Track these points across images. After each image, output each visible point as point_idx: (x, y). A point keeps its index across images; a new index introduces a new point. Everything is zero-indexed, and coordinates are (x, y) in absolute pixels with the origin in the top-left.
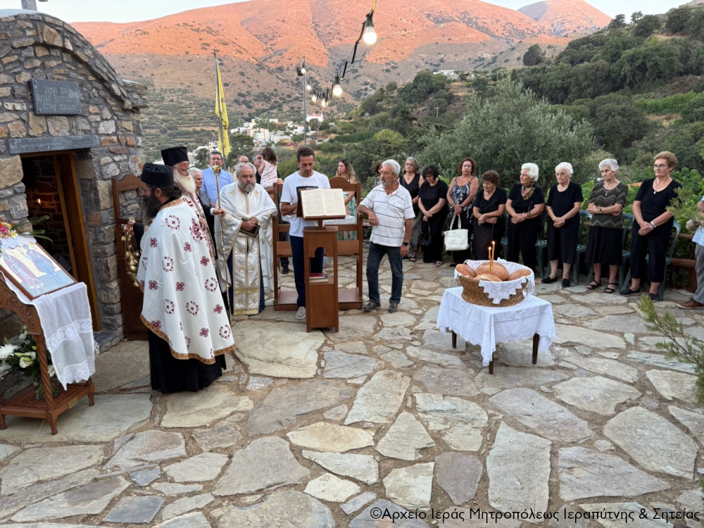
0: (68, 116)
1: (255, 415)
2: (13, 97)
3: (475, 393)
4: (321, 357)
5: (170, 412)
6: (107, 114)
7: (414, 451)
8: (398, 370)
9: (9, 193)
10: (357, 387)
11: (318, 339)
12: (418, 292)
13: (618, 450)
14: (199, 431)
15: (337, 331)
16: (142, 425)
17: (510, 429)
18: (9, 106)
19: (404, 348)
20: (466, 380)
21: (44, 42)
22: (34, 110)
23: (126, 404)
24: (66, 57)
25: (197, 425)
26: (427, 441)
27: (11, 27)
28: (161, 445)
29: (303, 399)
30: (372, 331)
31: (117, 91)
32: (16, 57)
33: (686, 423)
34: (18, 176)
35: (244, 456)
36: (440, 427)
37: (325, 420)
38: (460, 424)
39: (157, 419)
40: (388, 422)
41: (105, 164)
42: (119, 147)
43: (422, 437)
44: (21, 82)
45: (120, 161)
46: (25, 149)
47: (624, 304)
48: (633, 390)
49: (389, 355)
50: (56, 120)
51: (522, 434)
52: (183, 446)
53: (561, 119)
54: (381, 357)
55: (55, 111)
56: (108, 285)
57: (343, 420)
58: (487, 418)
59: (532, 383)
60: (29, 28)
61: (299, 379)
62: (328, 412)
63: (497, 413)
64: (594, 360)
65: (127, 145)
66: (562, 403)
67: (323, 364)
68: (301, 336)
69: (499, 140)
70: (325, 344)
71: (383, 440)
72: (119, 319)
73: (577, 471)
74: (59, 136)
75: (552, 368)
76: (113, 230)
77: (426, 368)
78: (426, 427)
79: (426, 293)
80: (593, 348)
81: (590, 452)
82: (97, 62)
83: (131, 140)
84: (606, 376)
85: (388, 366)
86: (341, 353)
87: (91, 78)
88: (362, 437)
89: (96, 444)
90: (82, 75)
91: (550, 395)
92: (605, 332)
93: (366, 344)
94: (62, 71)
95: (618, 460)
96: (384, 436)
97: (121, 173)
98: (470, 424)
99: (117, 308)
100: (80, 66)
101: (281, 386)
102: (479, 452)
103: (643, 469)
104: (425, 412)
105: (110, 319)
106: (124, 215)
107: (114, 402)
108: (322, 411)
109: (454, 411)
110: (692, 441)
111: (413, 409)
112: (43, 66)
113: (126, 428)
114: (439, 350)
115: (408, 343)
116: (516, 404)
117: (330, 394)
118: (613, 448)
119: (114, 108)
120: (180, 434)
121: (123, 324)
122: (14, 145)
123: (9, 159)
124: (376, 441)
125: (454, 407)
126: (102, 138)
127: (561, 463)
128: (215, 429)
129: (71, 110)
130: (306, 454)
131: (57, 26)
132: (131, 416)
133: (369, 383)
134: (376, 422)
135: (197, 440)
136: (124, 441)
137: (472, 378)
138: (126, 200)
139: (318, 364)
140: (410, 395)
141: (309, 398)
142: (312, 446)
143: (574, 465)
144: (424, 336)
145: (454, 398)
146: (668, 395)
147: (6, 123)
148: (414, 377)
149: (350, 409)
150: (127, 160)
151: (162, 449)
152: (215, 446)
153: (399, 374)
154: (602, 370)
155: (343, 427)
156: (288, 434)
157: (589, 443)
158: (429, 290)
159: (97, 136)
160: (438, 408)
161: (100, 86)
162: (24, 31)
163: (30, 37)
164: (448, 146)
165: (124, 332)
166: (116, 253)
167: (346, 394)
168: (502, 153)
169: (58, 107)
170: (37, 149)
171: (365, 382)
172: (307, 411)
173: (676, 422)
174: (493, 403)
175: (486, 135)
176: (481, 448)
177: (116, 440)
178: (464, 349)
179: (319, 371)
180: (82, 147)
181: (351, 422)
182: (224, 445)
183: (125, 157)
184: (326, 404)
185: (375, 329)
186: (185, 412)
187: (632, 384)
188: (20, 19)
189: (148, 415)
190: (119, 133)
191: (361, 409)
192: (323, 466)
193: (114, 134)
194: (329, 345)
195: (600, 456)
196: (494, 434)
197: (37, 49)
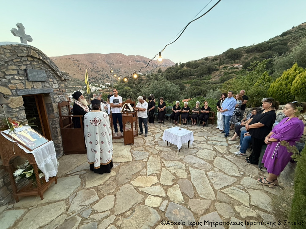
0: (41, 82)
1: (118, 177)
2: (18, 74)
3: (178, 159)
4: (132, 153)
5: (88, 181)
6: (55, 81)
7: (171, 181)
8: (155, 155)
9: (18, 110)
10: (146, 162)
11: (128, 148)
12: (151, 130)
13: (220, 171)
14: (100, 187)
15: (133, 144)
16: (78, 188)
17: (192, 168)
18: (17, 78)
19: (154, 147)
20: (174, 155)
21: (31, 55)
22: (28, 79)
23: (70, 180)
24: (40, 62)
25: (99, 185)
26: (173, 177)
27: (17, 49)
28: (88, 197)
29: (131, 169)
30: (143, 143)
31: (59, 74)
32: (19, 60)
33: (231, 160)
34: (21, 103)
35: (120, 195)
36: (174, 171)
37: (141, 175)
38: (179, 169)
39: (84, 185)
40: (159, 172)
41: (55, 98)
42: (60, 92)
43: (171, 176)
44: (22, 69)
45: (60, 97)
46: (24, 93)
47: (200, 129)
48: (214, 152)
49: (151, 150)
50: (37, 83)
51: (196, 170)
52: (96, 195)
53: (173, 85)
54: (149, 151)
56: (57, 138)
57: (146, 174)
58: (185, 166)
59: (190, 153)
60: (25, 50)
61: (128, 162)
62: (141, 172)
63: (186, 164)
64: (201, 145)
65: (62, 91)
66: (200, 158)
67: (133, 155)
68: (123, 147)
69: (159, 89)
70: (131, 149)
71: (160, 179)
72: (62, 149)
73: (214, 179)
74: (38, 89)
75: (193, 148)
76: (59, 120)
77: (162, 153)
78: (170, 172)
79: (153, 130)
80: (200, 141)
81: (214, 172)
82: (52, 64)
83: (64, 90)
84: (206, 149)
85: (152, 153)
86: (137, 151)
87: (50, 69)
88: (154, 179)
89: (61, 201)
90: (46, 68)
91: (196, 156)
92: (200, 136)
93: (143, 147)
94: (38, 66)
95: (221, 174)
96: (160, 177)
97: (61, 100)
98: (181, 169)
99: (61, 145)
100: (45, 65)
101: (123, 165)
102: (188, 178)
103: (228, 175)
104: (168, 167)
105: (58, 149)
106: (62, 114)
107: (65, 181)
108: (139, 172)
109: (176, 165)
110: (234, 165)
111: (164, 167)
112: (31, 64)
113: (73, 191)
114: (164, 147)
115: (155, 146)
116: (190, 160)
117: (139, 166)
118: (219, 170)
119: (58, 80)
120: (94, 189)
121: (63, 149)
122: (19, 92)
123: (17, 97)
124: (159, 180)
125: (175, 164)
126: (54, 89)
127: (210, 177)
128: (106, 185)
129: (42, 80)
130: (140, 189)
131: (36, 50)
132: (73, 186)
133: (149, 160)
134: (156, 173)
135: (101, 191)
136: (73, 197)
137: (176, 154)
138: (63, 109)
139: (132, 156)
140: (162, 162)
141: (133, 168)
142: (140, 186)
143: (213, 177)
144: (158, 143)
145: (174, 161)
146: (222, 152)
147: (15, 84)
148: (161, 156)
149: (147, 170)
150: (63, 96)
151: (89, 198)
152: (108, 193)
153: (156, 156)
154: (205, 147)
155: (147, 177)
156: (131, 182)
157: (213, 170)
158: (153, 129)
159: (52, 89)
160: (171, 165)
161: (53, 72)
162: (23, 51)
163: (25, 53)
164: (147, 91)
165: (64, 152)
166: (60, 127)
167: (144, 165)
168: (161, 93)
169: (37, 79)
170: (29, 93)
171: (148, 160)
172: (134, 173)
173: (228, 160)
174: (184, 161)
175: (157, 88)
176: (188, 176)
177: (69, 198)
178: (170, 146)
179: (133, 158)
180: (47, 92)
181: (149, 174)
182: (111, 191)
183: (62, 95)
184: (139, 170)
185: (144, 142)
186: (93, 180)
187: (213, 150)
188: (21, 46)
189: (80, 184)
190: (60, 88)
191: (150, 170)
192: (147, 193)
193: (58, 88)
194: (132, 149)
195: (217, 173)
196: (189, 171)
197: (28, 58)
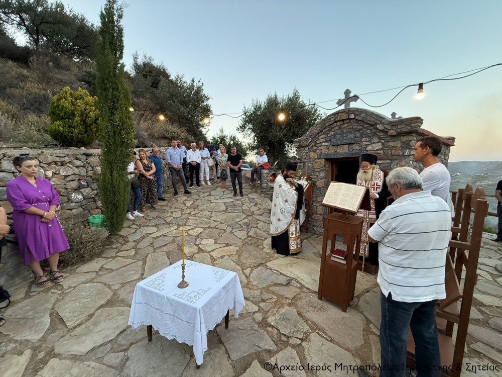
0: (349, 144)
2: (326, 141)
6: (376, 140)
18: (324, 144)
21: (338, 120)
22: (331, 144)
24: (352, 121)
31: (380, 128)
32: (328, 128)
42: (384, 156)
44: (329, 136)
45: (381, 163)
46: (326, 157)
50: (342, 146)
55: (339, 143)
60: (332, 118)
65: (392, 155)
74: (343, 151)
82: (368, 117)
87: (366, 126)
90: (360, 126)
94: (349, 127)
100: (360, 122)
112: (340, 128)
119: (382, 136)
123: (320, 160)
147: (321, 150)
155: (226, 255)
161: (372, 128)
162: (330, 119)
169: (341, 142)
170: (331, 157)
180: (354, 156)
183: (388, 161)
190: (384, 148)
193: (380, 149)
197: (337, 123)
